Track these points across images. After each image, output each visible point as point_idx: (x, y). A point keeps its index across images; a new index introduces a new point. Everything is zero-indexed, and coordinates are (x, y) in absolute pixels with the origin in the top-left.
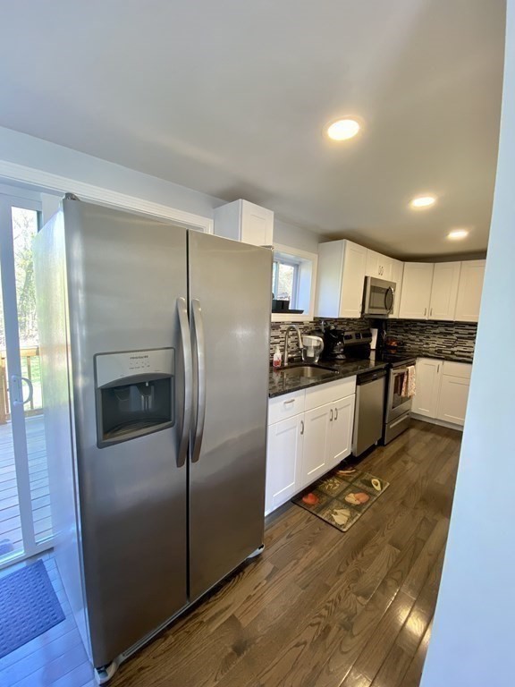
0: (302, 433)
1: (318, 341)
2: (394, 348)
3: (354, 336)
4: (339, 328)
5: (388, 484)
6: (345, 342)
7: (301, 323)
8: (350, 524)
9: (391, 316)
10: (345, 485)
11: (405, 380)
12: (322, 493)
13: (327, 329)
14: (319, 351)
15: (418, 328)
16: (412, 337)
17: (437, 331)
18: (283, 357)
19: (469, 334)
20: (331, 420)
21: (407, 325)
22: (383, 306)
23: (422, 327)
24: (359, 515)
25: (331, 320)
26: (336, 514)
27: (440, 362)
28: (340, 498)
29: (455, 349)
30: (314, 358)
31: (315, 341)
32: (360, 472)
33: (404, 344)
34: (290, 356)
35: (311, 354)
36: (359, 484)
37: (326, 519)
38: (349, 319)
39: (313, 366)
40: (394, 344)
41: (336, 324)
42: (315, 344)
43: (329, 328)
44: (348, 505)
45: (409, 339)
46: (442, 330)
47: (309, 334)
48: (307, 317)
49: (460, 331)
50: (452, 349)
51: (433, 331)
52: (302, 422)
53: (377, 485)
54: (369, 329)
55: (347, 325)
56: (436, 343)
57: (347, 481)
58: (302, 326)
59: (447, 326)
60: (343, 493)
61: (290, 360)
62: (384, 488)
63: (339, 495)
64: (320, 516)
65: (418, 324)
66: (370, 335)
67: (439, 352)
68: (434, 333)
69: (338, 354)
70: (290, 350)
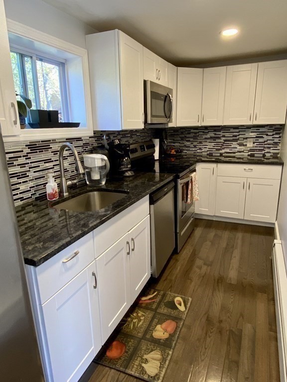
0: (95, 287)
1: (102, 160)
2: (173, 156)
3: (139, 150)
4: (124, 141)
5: (190, 299)
6: (131, 156)
7: (79, 139)
8: (164, 370)
9: (170, 125)
10: (149, 315)
11: (190, 187)
12: (128, 336)
13: (111, 144)
14: (104, 172)
15: (192, 135)
16: (188, 144)
17: (208, 136)
18: (60, 185)
19: (234, 136)
20: (128, 253)
21: (182, 133)
22: (163, 115)
23: (196, 133)
24: (171, 353)
25: (113, 133)
26: (146, 361)
27: (213, 165)
28: (148, 336)
29: (223, 151)
30: (99, 181)
31: (98, 160)
32: (162, 293)
33: (181, 151)
34: (69, 183)
35: (96, 176)
36: (164, 310)
37: (137, 375)
38: (131, 131)
39: (100, 190)
40: (173, 152)
41: (119, 137)
42: (99, 163)
43: (113, 142)
44: (157, 343)
45: (185, 146)
46: (212, 134)
47: (91, 152)
48: (85, 132)
49: (227, 135)
50: (221, 152)
51: (204, 136)
52: (94, 274)
53: (180, 305)
54: (151, 140)
55: (131, 137)
56: (208, 147)
57: (151, 310)
58: (81, 143)
59: (215, 131)
60: (149, 329)
61: (70, 188)
62: (188, 306)
63: (146, 332)
64: (129, 372)
65: (192, 131)
66: (154, 146)
67: (211, 155)
68: (206, 138)
69: (127, 171)
70: (69, 174)
